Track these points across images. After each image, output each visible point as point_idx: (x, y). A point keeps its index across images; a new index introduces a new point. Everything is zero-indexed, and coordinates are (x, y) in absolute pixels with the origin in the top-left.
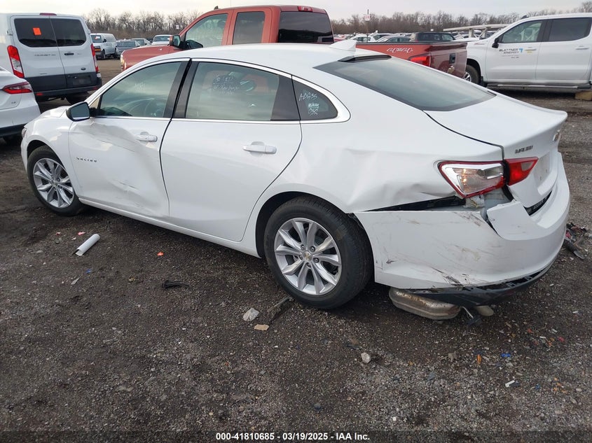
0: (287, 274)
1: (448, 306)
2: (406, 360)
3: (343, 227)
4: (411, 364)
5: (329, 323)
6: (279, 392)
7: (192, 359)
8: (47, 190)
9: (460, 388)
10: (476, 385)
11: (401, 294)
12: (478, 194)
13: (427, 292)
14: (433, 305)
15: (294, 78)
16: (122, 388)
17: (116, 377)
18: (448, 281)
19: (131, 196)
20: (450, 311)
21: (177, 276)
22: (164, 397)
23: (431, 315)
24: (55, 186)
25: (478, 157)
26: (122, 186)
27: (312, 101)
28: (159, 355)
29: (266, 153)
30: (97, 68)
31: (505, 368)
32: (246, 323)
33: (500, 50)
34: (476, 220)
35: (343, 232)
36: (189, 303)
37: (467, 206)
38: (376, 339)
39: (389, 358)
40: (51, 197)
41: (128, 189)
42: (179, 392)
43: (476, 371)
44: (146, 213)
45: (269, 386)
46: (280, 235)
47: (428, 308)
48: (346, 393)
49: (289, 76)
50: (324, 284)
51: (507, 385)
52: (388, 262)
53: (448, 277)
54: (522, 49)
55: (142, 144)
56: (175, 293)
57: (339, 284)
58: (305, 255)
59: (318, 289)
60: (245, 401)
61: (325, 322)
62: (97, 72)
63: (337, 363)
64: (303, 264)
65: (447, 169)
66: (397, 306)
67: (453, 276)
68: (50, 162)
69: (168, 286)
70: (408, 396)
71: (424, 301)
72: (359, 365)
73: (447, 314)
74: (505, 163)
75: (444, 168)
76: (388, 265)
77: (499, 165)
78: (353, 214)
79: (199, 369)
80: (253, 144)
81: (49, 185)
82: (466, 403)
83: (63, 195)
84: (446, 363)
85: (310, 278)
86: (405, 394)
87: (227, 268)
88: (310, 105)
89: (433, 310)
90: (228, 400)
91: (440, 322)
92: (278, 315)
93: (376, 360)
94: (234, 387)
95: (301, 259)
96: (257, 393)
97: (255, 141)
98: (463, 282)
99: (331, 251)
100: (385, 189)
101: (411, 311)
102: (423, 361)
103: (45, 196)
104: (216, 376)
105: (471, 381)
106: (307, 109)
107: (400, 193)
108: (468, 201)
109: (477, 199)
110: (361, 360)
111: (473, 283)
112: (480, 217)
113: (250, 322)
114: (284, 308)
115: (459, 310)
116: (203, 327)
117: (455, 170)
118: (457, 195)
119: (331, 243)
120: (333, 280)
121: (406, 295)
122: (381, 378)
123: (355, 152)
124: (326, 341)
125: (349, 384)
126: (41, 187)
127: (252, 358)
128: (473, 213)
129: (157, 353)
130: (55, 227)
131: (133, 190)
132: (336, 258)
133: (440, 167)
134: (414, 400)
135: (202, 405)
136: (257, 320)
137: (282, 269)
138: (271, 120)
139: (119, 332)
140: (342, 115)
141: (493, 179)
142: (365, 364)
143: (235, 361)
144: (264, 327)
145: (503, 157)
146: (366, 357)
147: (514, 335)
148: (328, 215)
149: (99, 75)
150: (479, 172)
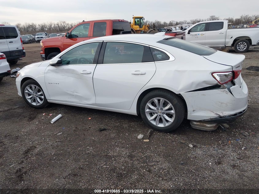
0: (151, 120)
1: (214, 125)
2: (205, 145)
3: (175, 99)
4: (207, 146)
5: (171, 137)
6: (165, 160)
7: (126, 154)
8: (31, 99)
9: (227, 152)
10: (232, 150)
11: (196, 123)
12: (225, 83)
13: (209, 120)
14: (209, 126)
15: (150, 46)
16: (105, 167)
17: (100, 163)
18: (216, 115)
19: (76, 97)
20: (214, 127)
21: (102, 126)
22: (123, 168)
23: (208, 129)
24: (35, 96)
25: (225, 70)
26: (72, 93)
27: (158, 54)
28: (112, 154)
29: (142, 74)
30: (23, 48)
31: (239, 144)
32: (140, 140)
33: (191, 35)
34: (226, 92)
35: (176, 101)
36: (113, 135)
37: (221, 88)
38: (191, 140)
39: (199, 145)
40: (32, 101)
41: (75, 94)
42: (128, 165)
43: (230, 146)
44: (84, 103)
45: (160, 159)
46: (148, 105)
47: (207, 127)
48: (189, 158)
49: (148, 46)
50: (167, 122)
51: (243, 149)
52: (193, 111)
53: (216, 114)
54: (199, 34)
55: (84, 75)
56: (105, 132)
57: (174, 121)
58: (159, 112)
59: (165, 125)
60: (155, 165)
61: (169, 137)
62: (23, 49)
63: (181, 149)
64: (157, 116)
65: (215, 75)
66: (194, 128)
67: (218, 113)
68: (33, 86)
69: (101, 130)
70: (211, 156)
71: (205, 124)
72: (189, 149)
73: (214, 128)
74: (233, 72)
75: (214, 74)
76: (193, 112)
77: (231, 73)
78: (180, 94)
79: (131, 157)
80: (136, 71)
81: (32, 96)
82: (232, 156)
83: (39, 100)
84: (219, 145)
85: (161, 121)
86: (210, 156)
87: (120, 122)
88: (158, 56)
89: (209, 127)
90: (148, 165)
91: (211, 132)
92: (150, 136)
93: (194, 146)
94: (148, 161)
95: (157, 114)
96: (158, 162)
97: (136, 70)
98: (222, 115)
99: (170, 109)
100: (193, 83)
101: (200, 129)
102: (211, 145)
103: (30, 101)
104: (139, 158)
105: (230, 149)
106: (157, 57)
107: (198, 84)
108: (222, 86)
109: (225, 85)
110: (189, 147)
111: (225, 115)
112: (227, 91)
113: (141, 139)
114: (151, 134)
115: (218, 126)
116: (124, 143)
117: (217, 75)
118: (218, 84)
119: (171, 106)
120: (171, 120)
121: (198, 123)
122: (199, 152)
123: (179, 71)
124: (173, 143)
125: (189, 155)
126: (28, 97)
127: (148, 151)
128: (225, 89)
129: (111, 153)
130: (38, 113)
131: (77, 94)
132: (173, 111)
133: (212, 74)
134: (214, 157)
135: (139, 168)
136: (143, 138)
137: (148, 118)
138: (142, 62)
139: (91, 148)
140: (172, 58)
141: (230, 78)
142: (191, 148)
143: (143, 153)
144: (148, 140)
145: (232, 70)
146: (191, 146)
147: (237, 134)
148: (169, 95)
149: (24, 51)
150: (226, 75)
